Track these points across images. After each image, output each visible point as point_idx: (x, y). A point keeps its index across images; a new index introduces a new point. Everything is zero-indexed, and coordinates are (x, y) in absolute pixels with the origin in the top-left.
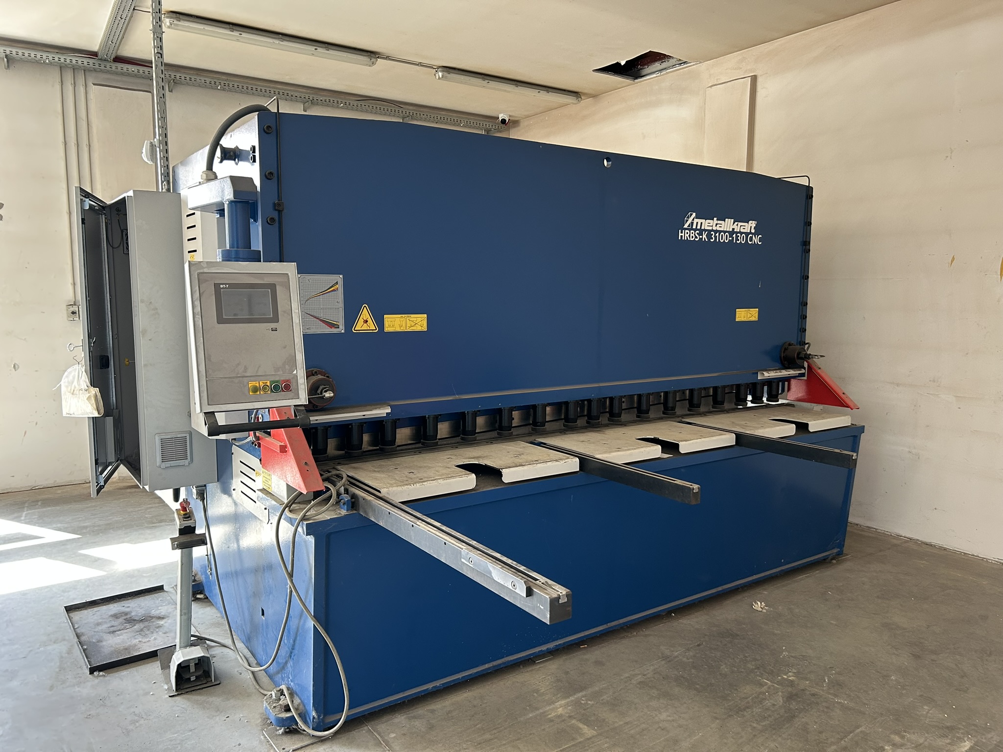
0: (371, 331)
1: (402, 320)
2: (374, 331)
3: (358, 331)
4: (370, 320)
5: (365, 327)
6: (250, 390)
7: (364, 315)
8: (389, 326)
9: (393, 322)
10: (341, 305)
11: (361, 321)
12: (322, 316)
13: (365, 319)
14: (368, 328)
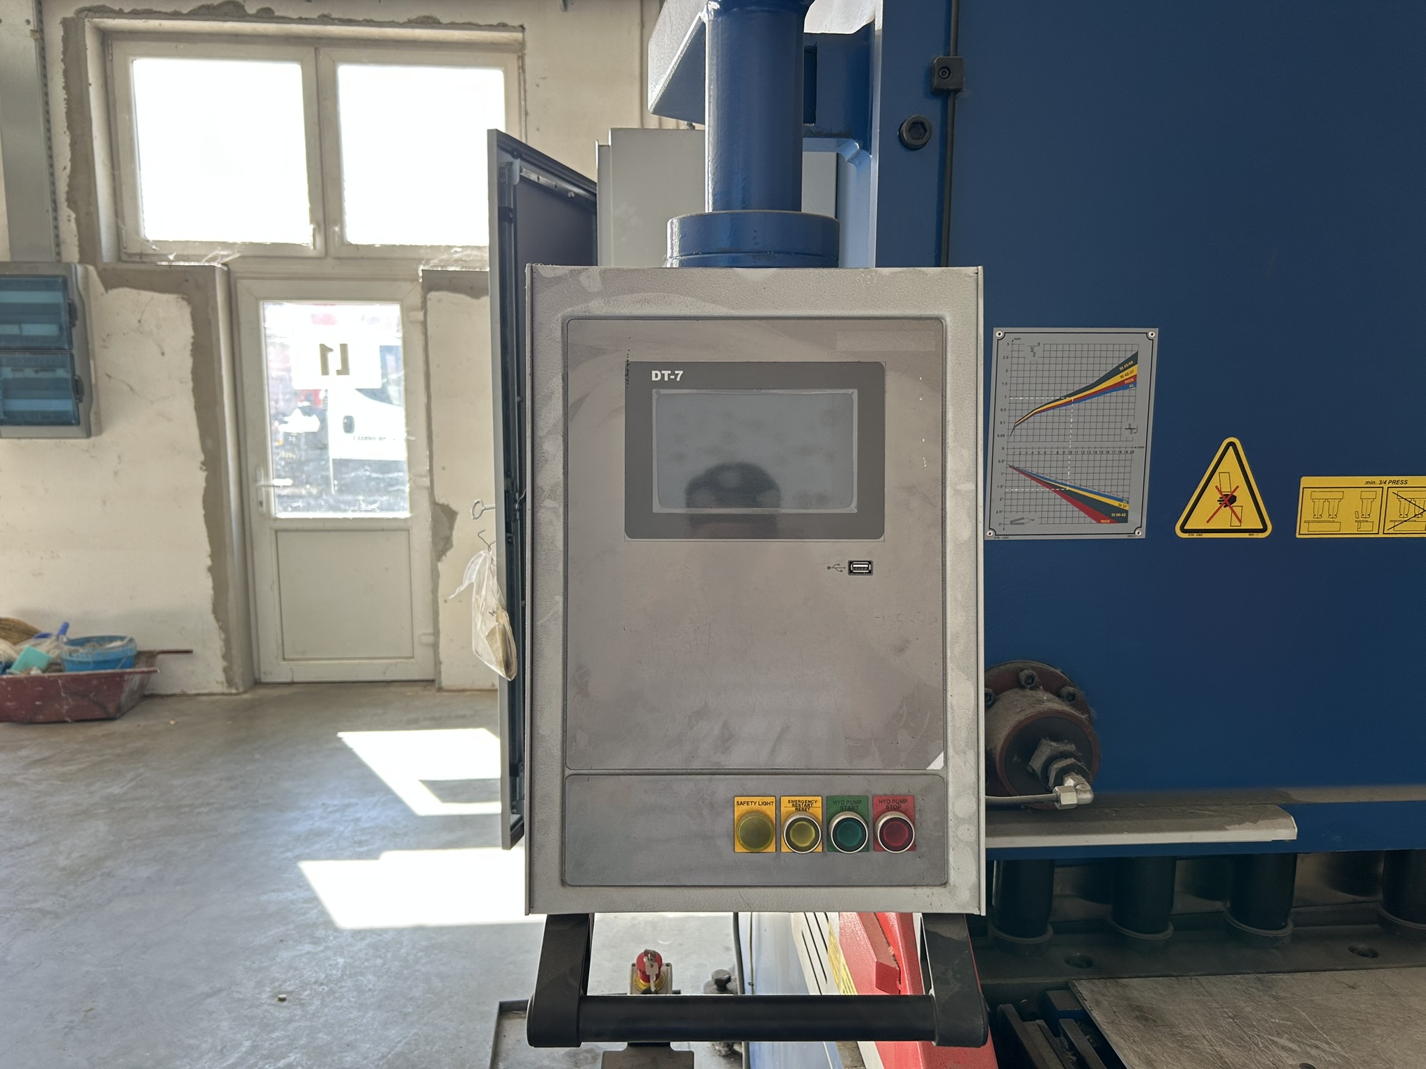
0: (1246, 535)
1: (1369, 494)
2: (1256, 536)
3: (1195, 536)
4: (1243, 496)
5: (1224, 519)
6: (738, 833)
7: (1225, 477)
8: (1318, 519)
9: (1334, 504)
10: (1142, 437)
11: (1211, 498)
12: (1068, 477)
13: (1226, 489)
14: (1236, 524)
